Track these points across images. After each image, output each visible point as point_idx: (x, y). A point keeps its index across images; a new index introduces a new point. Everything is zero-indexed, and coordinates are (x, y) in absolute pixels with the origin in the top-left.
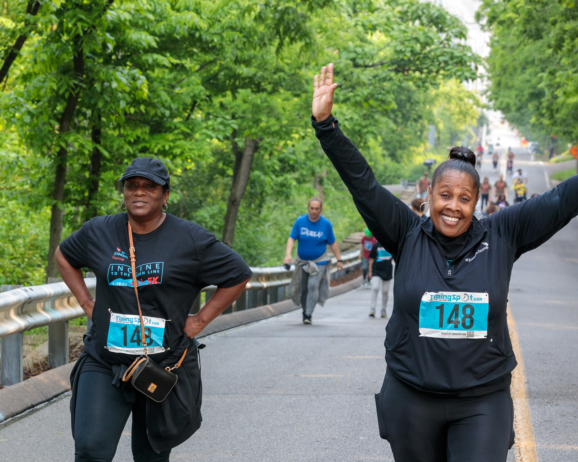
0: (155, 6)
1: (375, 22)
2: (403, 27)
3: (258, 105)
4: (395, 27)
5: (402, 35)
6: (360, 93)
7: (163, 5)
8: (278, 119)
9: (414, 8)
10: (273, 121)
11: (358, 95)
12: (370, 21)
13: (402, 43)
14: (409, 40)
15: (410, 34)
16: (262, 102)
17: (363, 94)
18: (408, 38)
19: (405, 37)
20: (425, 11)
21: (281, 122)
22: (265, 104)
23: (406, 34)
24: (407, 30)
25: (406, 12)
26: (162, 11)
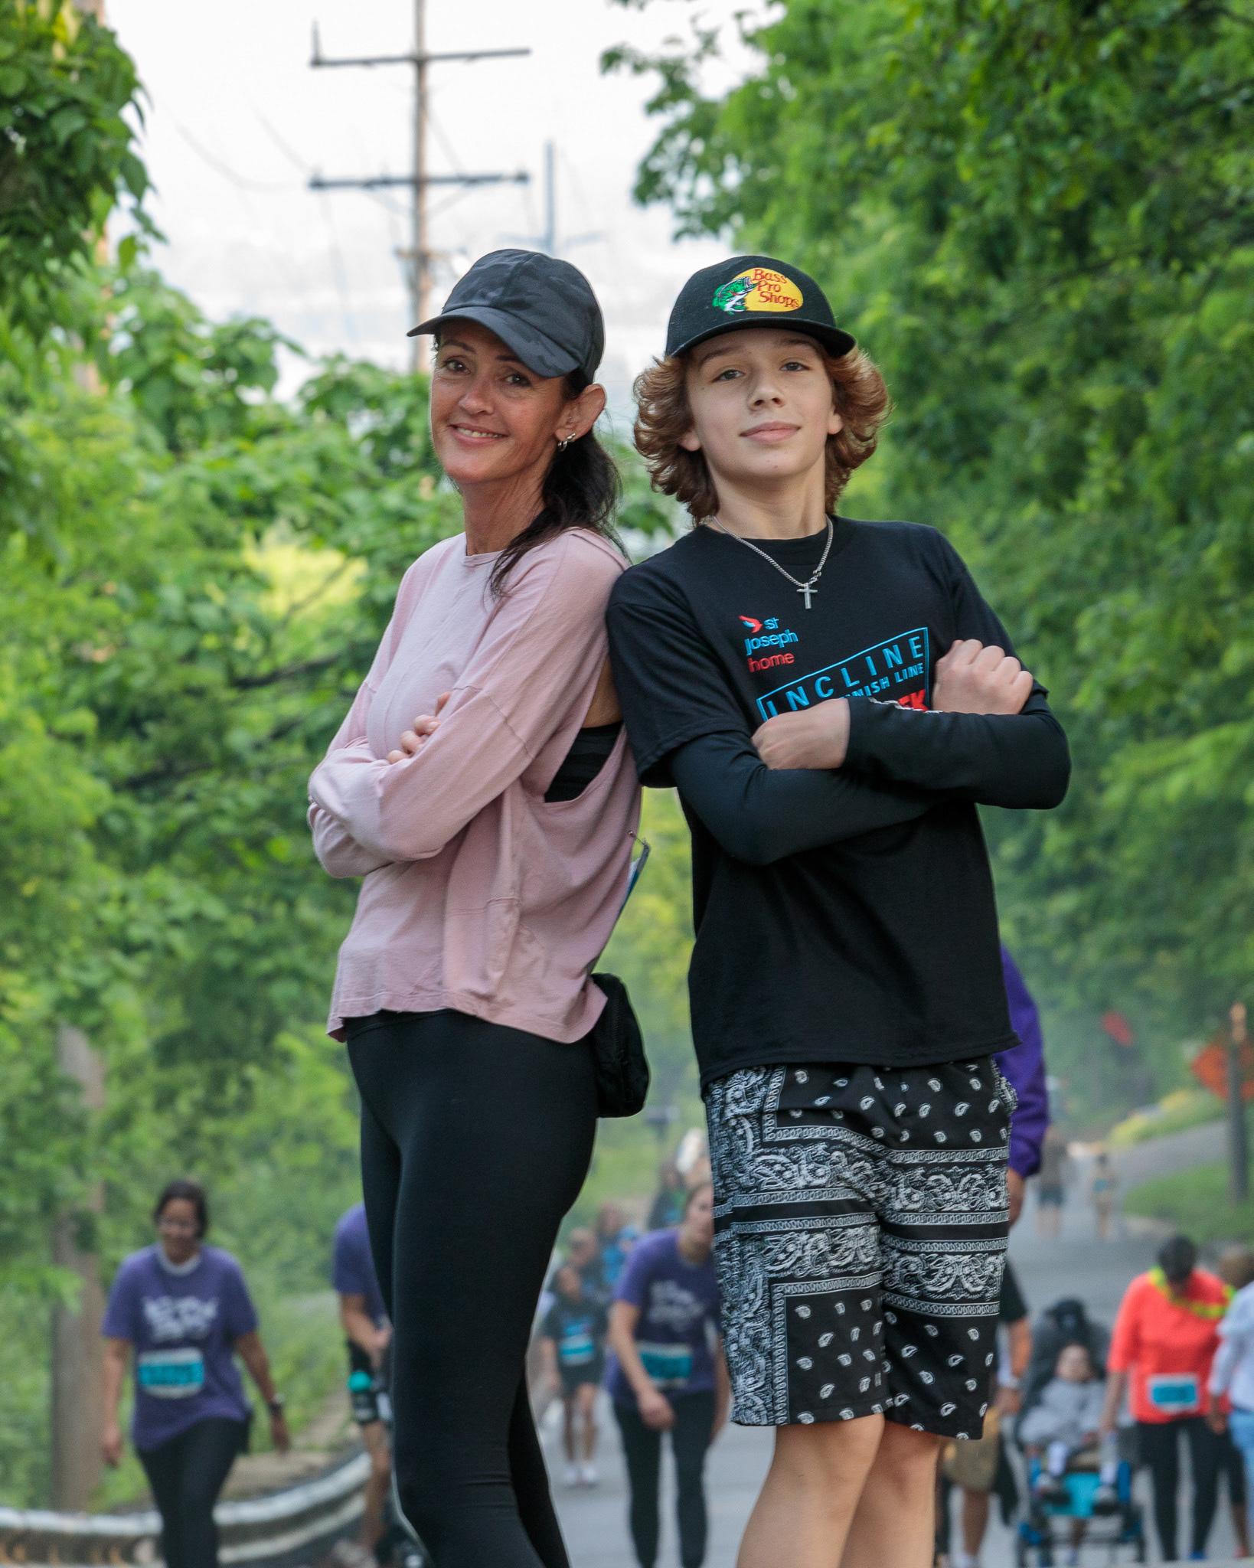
1: (267, 482)
2: (393, 498)
4: (357, 497)
5: (392, 537)
6: (227, 804)
11: (221, 812)
12: (247, 479)
17: (239, 804)
19: (404, 540)
23: (409, 530)
24: (413, 510)
25: (400, 436)
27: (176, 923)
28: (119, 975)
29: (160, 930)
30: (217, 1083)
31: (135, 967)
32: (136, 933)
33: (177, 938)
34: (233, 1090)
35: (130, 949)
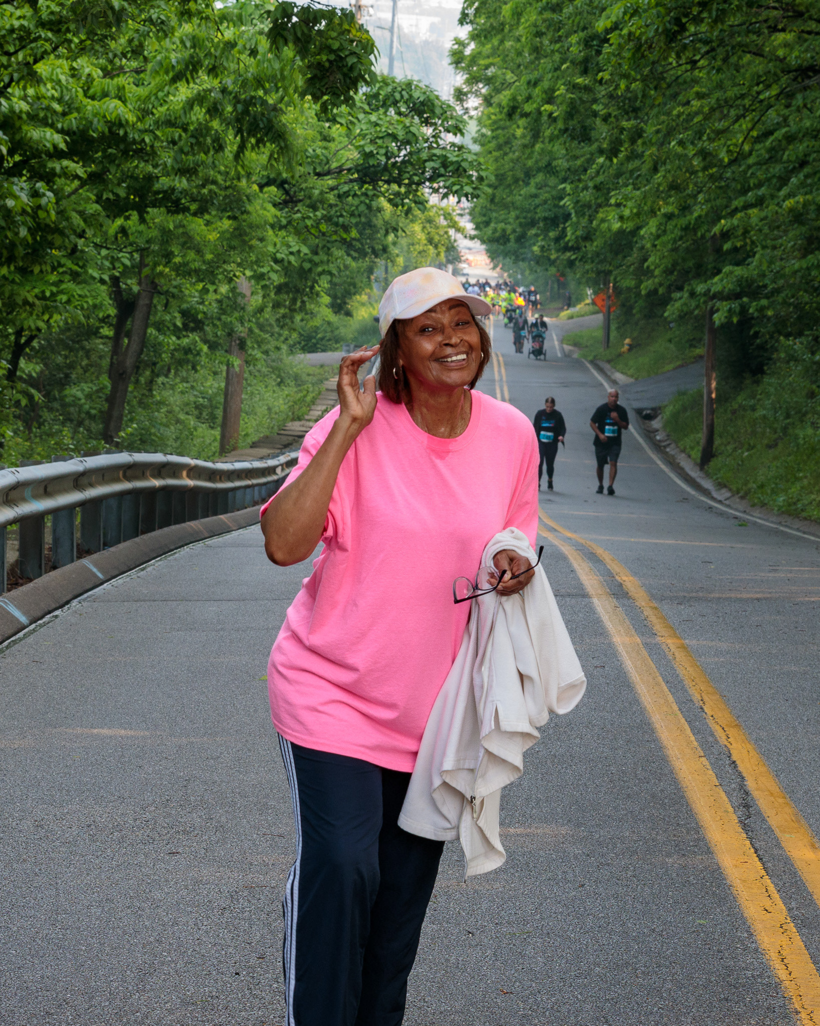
0: (62, 92)
2: (373, 118)
3: (170, 230)
4: (361, 116)
5: (372, 130)
7: (74, 90)
8: (199, 252)
9: (389, 89)
10: (191, 255)
13: (373, 142)
14: (382, 138)
15: (384, 130)
16: (175, 227)
18: (381, 135)
19: (376, 132)
20: (404, 93)
21: (202, 256)
22: (181, 230)
23: (378, 129)
24: (380, 122)
25: (376, 96)
26: (71, 98)
27: (292, 253)
28: (272, 270)
29: (287, 255)
30: (294, 301)
31: (276, 267)
32: (279, 256)
33: (292, 259)
34: (299, 304)
35: (276, 261)
